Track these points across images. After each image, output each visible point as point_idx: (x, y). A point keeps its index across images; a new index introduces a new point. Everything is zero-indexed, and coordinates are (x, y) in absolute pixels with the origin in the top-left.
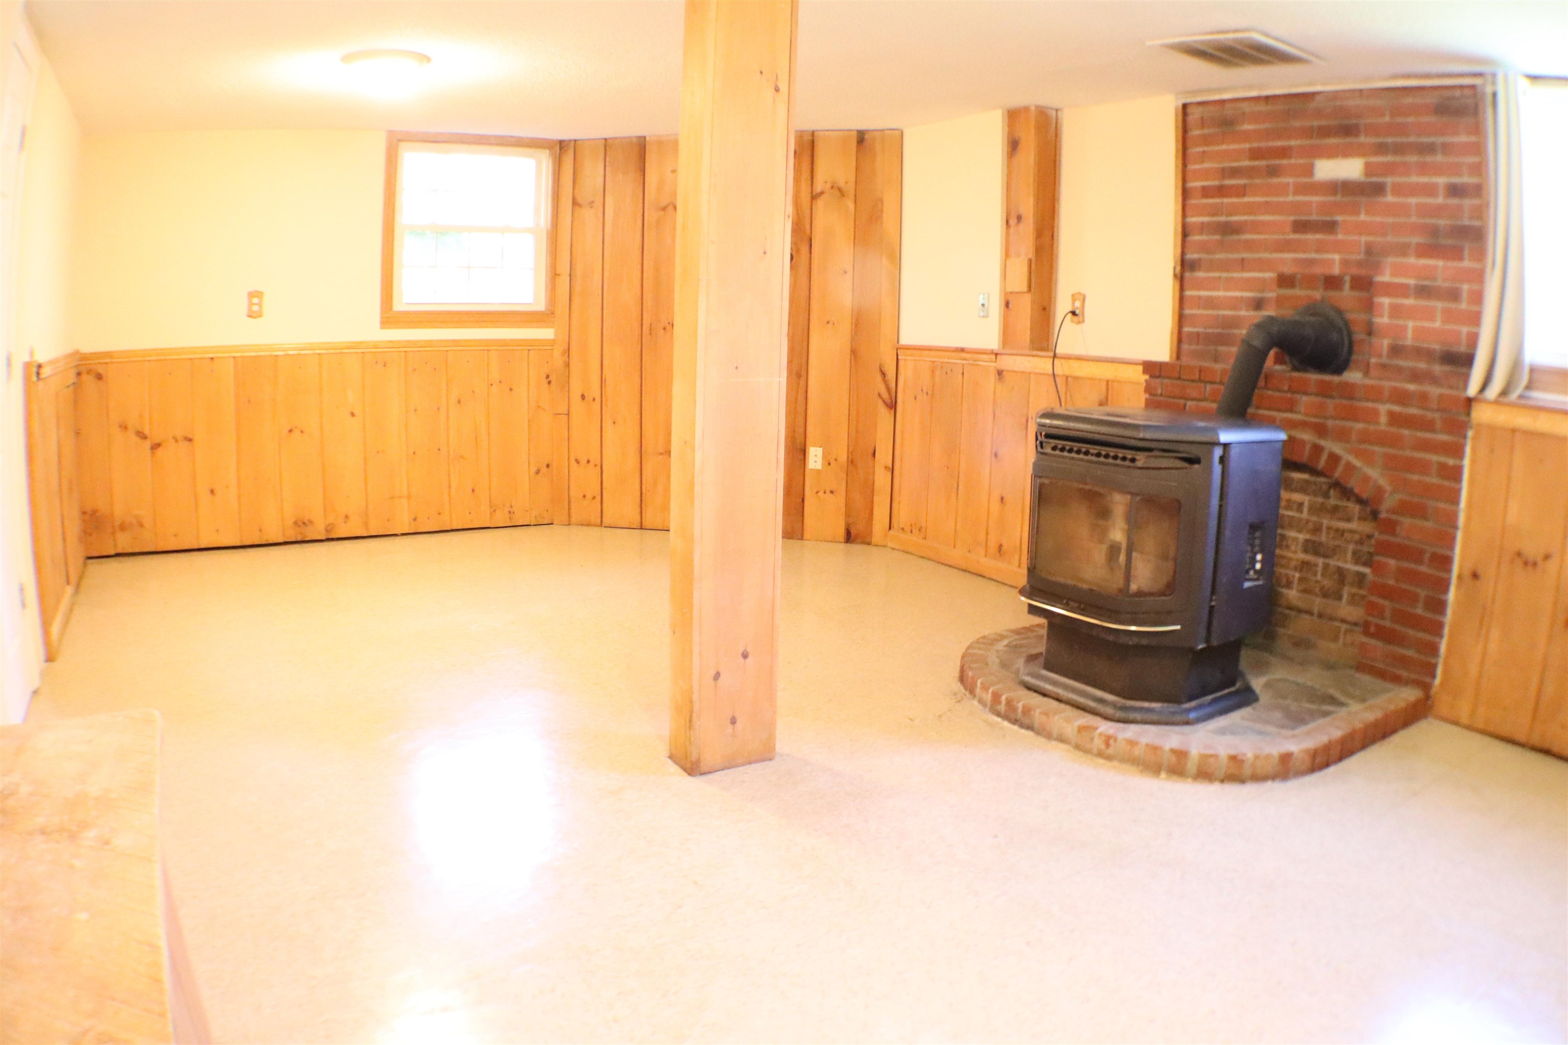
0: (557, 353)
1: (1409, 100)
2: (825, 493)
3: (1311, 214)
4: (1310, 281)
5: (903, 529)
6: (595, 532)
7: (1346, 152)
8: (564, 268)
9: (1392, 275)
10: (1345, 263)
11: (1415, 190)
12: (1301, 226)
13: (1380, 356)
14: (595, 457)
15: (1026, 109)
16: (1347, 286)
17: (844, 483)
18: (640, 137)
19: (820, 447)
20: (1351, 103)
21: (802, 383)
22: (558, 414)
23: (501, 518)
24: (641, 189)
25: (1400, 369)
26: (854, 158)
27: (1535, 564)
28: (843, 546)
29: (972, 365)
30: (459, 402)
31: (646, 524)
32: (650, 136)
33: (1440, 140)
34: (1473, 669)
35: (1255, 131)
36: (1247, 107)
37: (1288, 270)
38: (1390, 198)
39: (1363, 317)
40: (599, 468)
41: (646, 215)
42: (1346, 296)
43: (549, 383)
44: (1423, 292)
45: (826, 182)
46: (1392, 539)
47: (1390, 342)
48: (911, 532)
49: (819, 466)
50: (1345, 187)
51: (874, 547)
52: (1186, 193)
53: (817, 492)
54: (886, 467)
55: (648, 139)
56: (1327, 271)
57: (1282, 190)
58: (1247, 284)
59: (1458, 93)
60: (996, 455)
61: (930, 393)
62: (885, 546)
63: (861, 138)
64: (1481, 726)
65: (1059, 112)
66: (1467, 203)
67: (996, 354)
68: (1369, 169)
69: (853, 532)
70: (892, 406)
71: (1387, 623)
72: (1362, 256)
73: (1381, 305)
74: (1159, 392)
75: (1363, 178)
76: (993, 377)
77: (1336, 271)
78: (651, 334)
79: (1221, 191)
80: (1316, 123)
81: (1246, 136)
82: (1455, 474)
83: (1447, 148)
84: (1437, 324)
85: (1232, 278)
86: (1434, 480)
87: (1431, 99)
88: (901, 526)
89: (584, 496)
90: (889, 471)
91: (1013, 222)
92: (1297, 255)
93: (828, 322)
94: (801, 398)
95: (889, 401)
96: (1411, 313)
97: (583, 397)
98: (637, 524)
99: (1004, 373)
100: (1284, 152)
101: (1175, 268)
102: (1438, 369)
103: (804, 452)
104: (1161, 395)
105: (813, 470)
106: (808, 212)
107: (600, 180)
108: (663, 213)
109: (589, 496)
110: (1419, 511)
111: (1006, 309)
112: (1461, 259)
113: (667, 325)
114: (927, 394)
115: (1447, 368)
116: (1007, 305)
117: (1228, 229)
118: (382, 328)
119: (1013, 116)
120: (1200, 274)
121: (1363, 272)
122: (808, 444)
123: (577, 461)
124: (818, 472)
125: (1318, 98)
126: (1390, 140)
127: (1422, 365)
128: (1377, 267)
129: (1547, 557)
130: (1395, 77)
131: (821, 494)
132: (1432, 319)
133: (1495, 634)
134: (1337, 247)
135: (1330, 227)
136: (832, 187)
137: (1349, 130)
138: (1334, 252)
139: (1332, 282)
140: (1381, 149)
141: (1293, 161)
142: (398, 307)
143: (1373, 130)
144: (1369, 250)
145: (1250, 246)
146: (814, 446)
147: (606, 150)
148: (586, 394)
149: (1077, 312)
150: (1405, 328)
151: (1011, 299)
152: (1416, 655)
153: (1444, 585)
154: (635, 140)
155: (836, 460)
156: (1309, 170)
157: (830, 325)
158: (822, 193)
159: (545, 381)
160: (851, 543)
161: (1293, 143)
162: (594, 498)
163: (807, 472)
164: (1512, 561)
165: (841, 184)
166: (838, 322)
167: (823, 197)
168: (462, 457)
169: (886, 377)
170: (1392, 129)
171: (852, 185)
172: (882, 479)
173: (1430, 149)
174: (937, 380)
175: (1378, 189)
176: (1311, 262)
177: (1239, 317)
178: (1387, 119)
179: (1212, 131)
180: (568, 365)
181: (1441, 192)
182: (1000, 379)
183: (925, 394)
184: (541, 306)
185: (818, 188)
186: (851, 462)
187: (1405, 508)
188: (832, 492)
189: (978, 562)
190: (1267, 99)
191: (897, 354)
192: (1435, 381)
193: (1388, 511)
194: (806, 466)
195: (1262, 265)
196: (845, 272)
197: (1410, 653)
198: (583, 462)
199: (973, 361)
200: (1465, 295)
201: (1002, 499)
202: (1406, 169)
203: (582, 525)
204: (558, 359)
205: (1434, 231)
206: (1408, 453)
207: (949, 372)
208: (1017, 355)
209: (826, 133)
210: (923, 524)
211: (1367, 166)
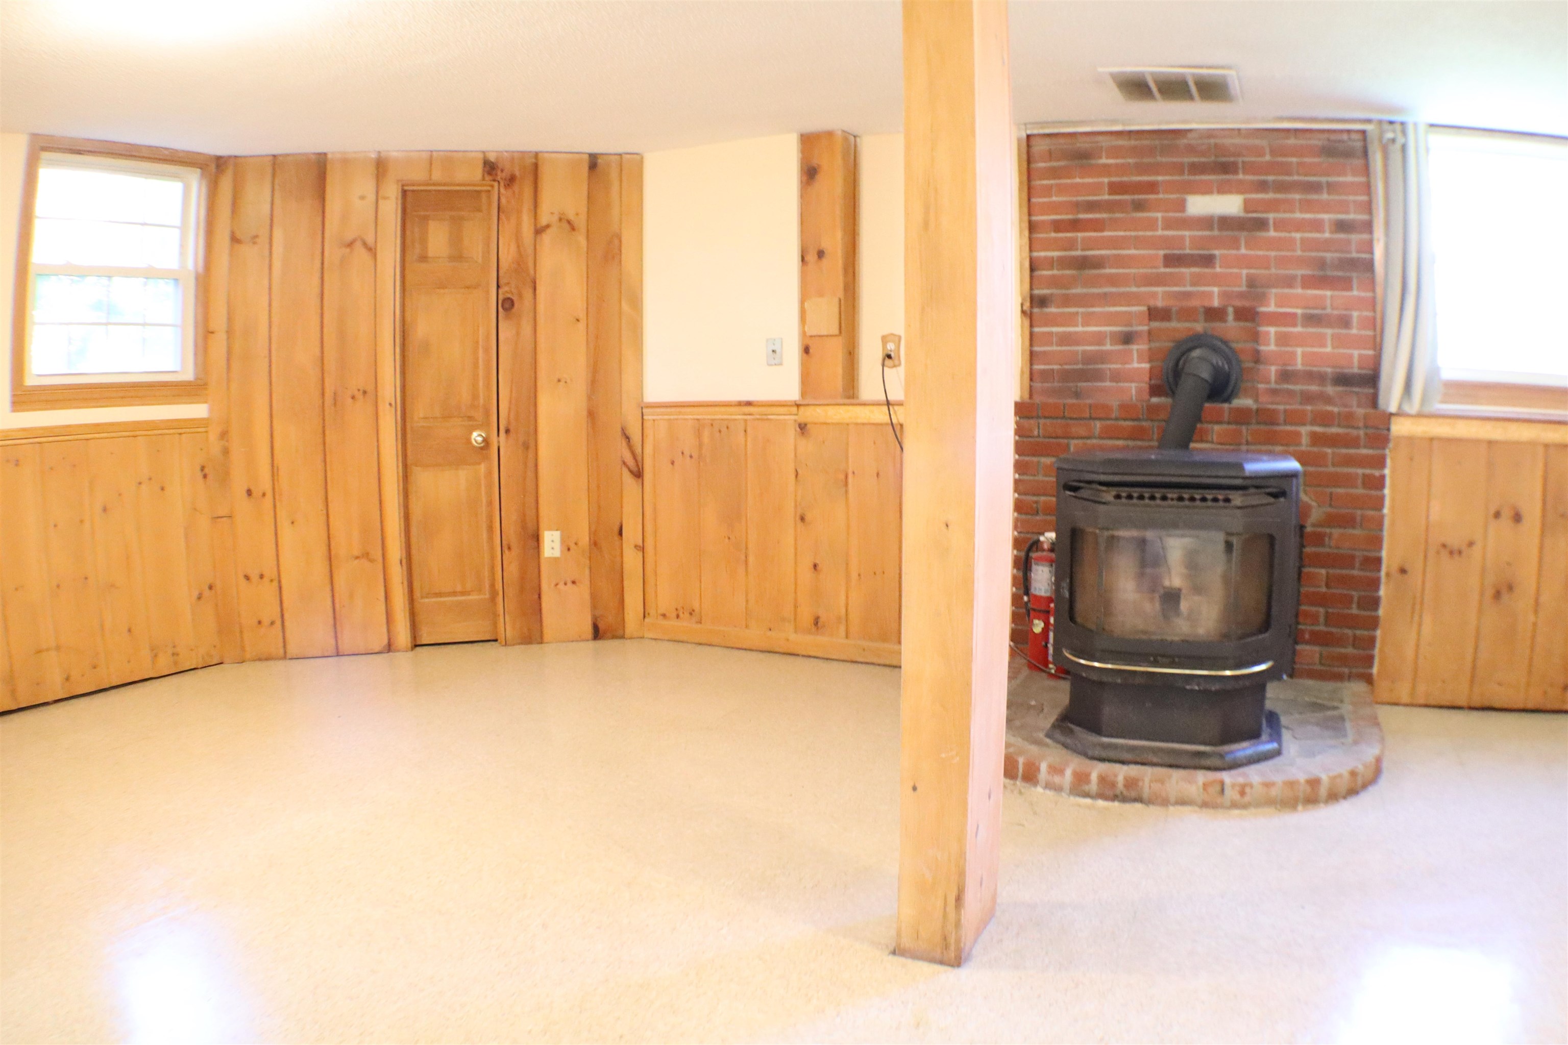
0: (213, 437)
1: (1292, 141)
2: (565, 584)
3: (1185, 249)
4: (1187, 314)
5: (664, 615)
6: (280, 665)
7: (1223, 189)
8: (219, 322)
9: (1277, 305)
10: (1224, 295)
11: (1300, 226)
12: (1171, 260)
13: (1269, 382)
14: (271, 572)
15: (830, 134)
16: (1231, 317)
17: (587, 572)
18: (320, 154)
19: (557, 530)
20: (1228, 142)
21: (531, 455)
22: (219, 517)
23: (164, 664)
24: (320, 219)
25: (1290, 393)
26: (585, 187)
27: (1460, 552)
28: (592, 644)
29: (758, 419)
30: (105, 510)
31: (345, 646)
32: (333, 153)
33: (1324, 179)
34: (1410, 652)
35: (1117, 165)
36: (1104, 142)
37: (1160, 303)
38: (1272, 233)
39: (1249, 345)
40: (275, 584)
41: (326, 254)
42: (1231, 327)
43: (205, 476)
44: (1312, 320)
45: (552, 213)
46: (1321, 550)
47: (1280, 368)
48: (678, 616)
49: (557, 553)
50: (1225, 222)
51: (628, 641)
52: (1032, 227)
53: (557, 585)
54: (636, 546)
55: (329, 156)
56: (1207, 304)
57: (1151, 225)
58: (1110, 319)
59: (1345, 137)
60: (802, 519)
61: (695, 455)
62: (642, 638)
63: (594, 162)
64: (1422, 701)
65: (858, 139)
66: (1355, 237)
67: (798, 406)
68: (1248, 206)
69: (601, 626)
70: (638, 474)
71: (1322, 628)
72: (1244, 288)
73: (1268, 333)
74: (1036, 433)
75: (1242, 214)
76: (792, 432)
77: (1216, 303)
78: (335, 404)
79: (1075, 225)
80: (1187, 160)
81: (1106, 170)
82: (1380, 483)
83: (1332, 188)
84: (1329, 349)
85: (1093, 313)
86: (1360, 491)
87: (1316, 142)
88: (661, 611)
89: (260, 622)
90: (641, 550)
91: (812, 257)
92: (1167, 289)
93: (559, 381)
94: (530, 474)
95: (635, 469)
96: (1301, 341)
97: (249, 492)
98: (331, 650)
99: (808, 426)
100: (1152, 187)
101: (1022, 305)
102: (1330, 390)
103: (537, 538)
104: (1039, 436)
105: (550, 558)
106: (530, 251)
107: (266, 208)
108: (348, 250)
109: (266, 621)
110: (1347, 521)
111: (805, 355)
112: (1350, 289)
113: (356, 393)
114: (691, 457)
115: (1340, 389)
116: (806, 350)
117: (1083, 264)
118: (13, 411)
119: (808, 141)
120: (1052, 310)
121: (1246, 304)
122: (542, 525)
123: (247, 578)
124: (556, 560)
125: (1189, 135)
126: (1270, 178)
127: (1314, 388)
128: (1262, 298)
129: (1471, 544)
130: (1281, 119)
131: (561, 586)
132: (1324, 345)
133: (1427, 619)
134: (1216, 280)
135: (1208, 261)
136: (560, 220)
137: (1226, 168)
138: (1214, 285)
139: (1214, 314)
140: (1262, 186)
141: (1161, 196)
142: (29, 381)
143: (1250, 168)
144: (1252, 283)
145: (1113, 280)
146: (550, 529)
147: (274, 169)
148: (253, 489)
149: (893, 355)
150: (1294, 354)
151: (812, 344)
152: (1355, 651)
153: (1375, 584)
154: (313, 157)
155: (576, 544)
156: (1181, 206)
157: (562, 383)
158: (548, 226)
159: (199, 475)
160: (600, 639)
161: (1160, 178)
162: (272, 623)
163: (542, 561)
164: (1438, 553)
165: (571, 217)
166: (571, 380)
167: (549, 231)
168: (113, 586)
169: (631, 441)
170: (1271, 168)
171: (583, 217)
172: (631, 560)
173: (1314, 188)
174: (706, 439)
175: (1261, 224)
176: (1187, 295)
177: (1102, 351)
178: (1268, 158)
179: (1062, 163)
180: (226, 452)
181: (1327, 227)
182: (803, 433)
183: (688, 458)
184: (188, 375)
185: (543, 221)
186: (595, 544)
187: (1332, 520)
188: (574, 582)
189: (788, 640)
190: (1130, 133)
191: (642, 413)
192: (1328, 400)
193: (1314, 525)
194: (541, 553)
195: (1130, 299)
196: (578, 320)
197: (1350, 650)
198: (255, 577)
199: (760, 415)
200: (1355, 321)
201: (815, 566)
202: (1289, 206)
203: (260, 660)
204: (215, 447)
205: (1322, 264)
206: (1331, 469)
207: (724, 429)
208: (828, 405)
209: (553, 155)
210: (696, 606)
211: (1246, 202)
